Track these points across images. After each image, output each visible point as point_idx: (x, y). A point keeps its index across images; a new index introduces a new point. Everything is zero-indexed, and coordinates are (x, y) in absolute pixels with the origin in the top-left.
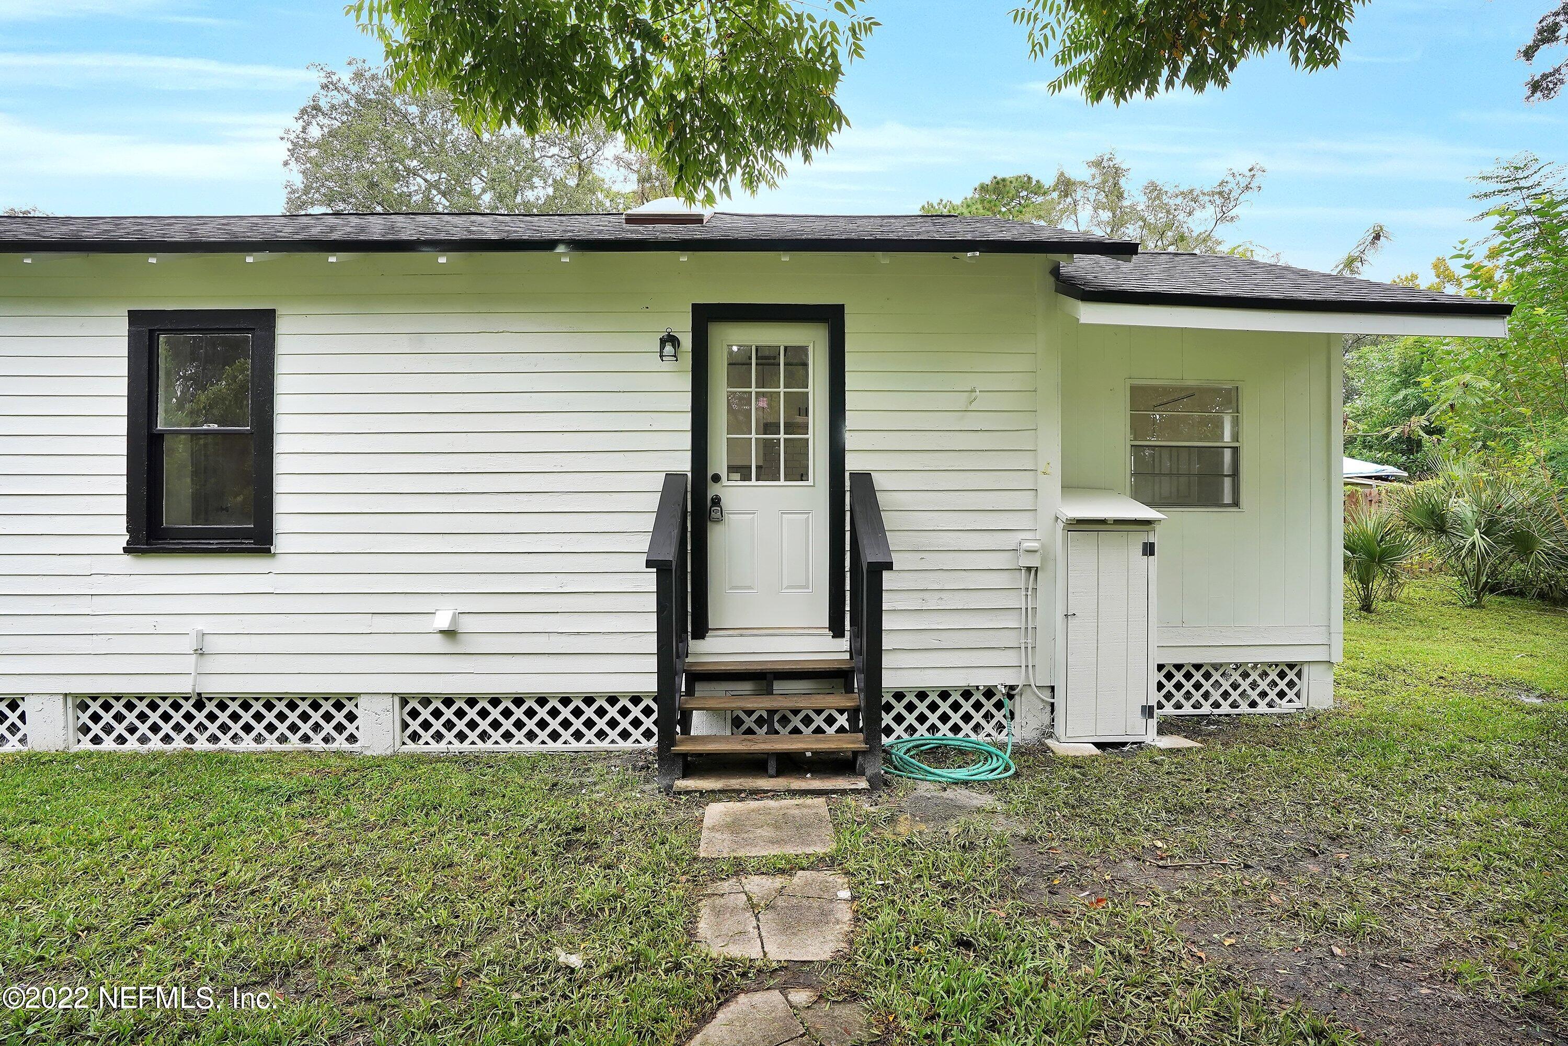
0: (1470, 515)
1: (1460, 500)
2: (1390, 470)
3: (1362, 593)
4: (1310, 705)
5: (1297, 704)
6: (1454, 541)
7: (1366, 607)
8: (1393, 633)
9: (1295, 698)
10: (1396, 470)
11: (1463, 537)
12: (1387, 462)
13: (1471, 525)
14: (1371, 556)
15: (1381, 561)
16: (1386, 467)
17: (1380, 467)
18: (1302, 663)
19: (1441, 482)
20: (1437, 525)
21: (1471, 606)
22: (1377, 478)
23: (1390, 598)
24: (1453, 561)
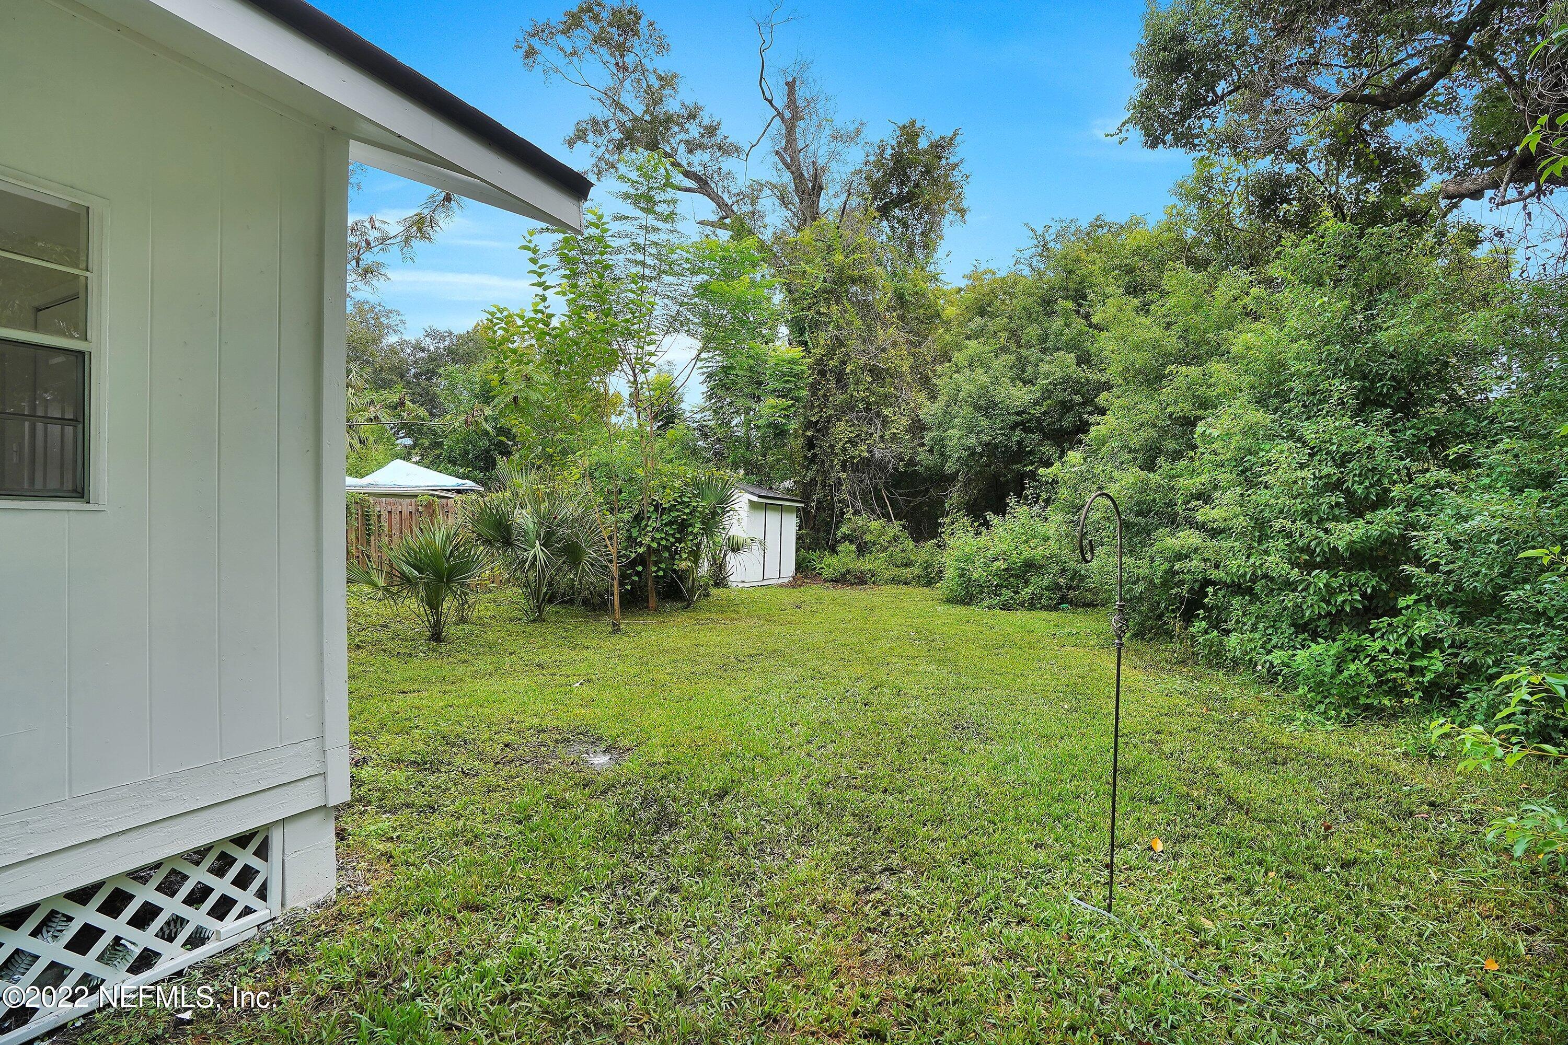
0: (531, 526)
1: (523, 511)
2: (469, 484)
3: (431, 618)
4: (290, 905)
5: (262, 913)
6: (519, 552)
7: (437, 636)
8: (461, 669)
9: (255, 903)
10: (474, 484)
11: (526, 550)
12: (468, 478)
13: (532, 536)
14: (439, 576)
15: (449, 580)
16: (466, 481)
17: (461, 481)
18: (268, 827)
19: (508, 494)
20: (504, 537)
21: (534, 621)
22: (459, 492)
23: (463, 620)
24: (518, 573)
